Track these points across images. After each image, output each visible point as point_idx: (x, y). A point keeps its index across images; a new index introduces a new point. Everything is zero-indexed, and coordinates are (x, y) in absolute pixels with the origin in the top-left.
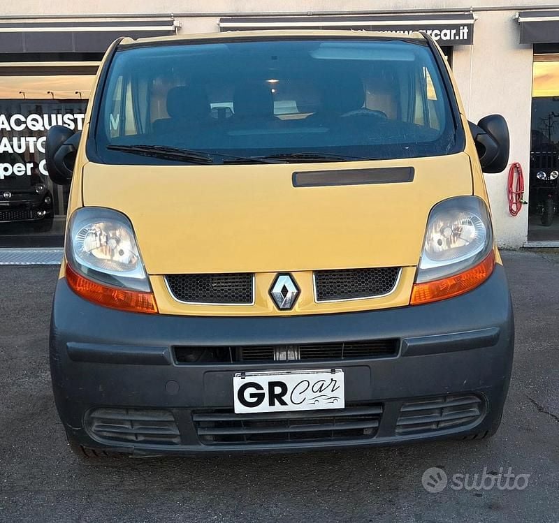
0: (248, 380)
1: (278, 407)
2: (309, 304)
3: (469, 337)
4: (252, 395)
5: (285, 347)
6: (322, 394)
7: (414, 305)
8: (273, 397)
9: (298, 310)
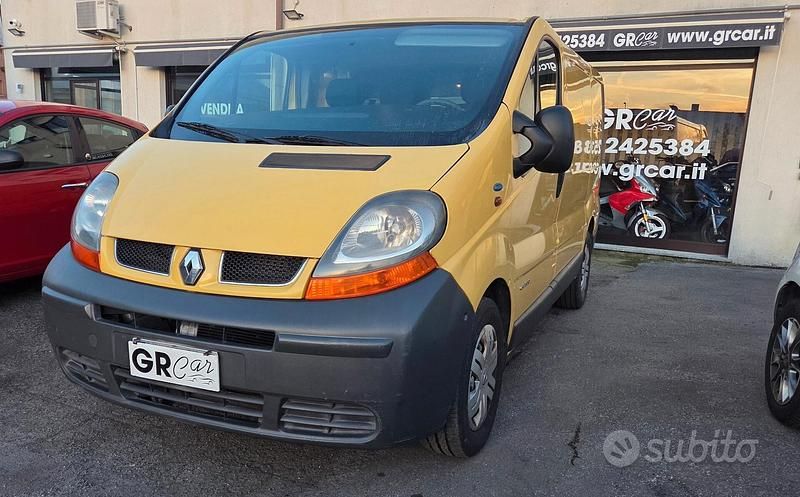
0: (140, 346)
1: (163, 378)
2: (211, 281)
3: (348, 344)
4: (144, 361)
5: (189, 323)
6: (198, 373)
7: (309, 300)
8: (159, 366)
9: (201, 287)
